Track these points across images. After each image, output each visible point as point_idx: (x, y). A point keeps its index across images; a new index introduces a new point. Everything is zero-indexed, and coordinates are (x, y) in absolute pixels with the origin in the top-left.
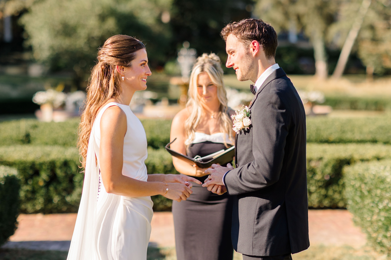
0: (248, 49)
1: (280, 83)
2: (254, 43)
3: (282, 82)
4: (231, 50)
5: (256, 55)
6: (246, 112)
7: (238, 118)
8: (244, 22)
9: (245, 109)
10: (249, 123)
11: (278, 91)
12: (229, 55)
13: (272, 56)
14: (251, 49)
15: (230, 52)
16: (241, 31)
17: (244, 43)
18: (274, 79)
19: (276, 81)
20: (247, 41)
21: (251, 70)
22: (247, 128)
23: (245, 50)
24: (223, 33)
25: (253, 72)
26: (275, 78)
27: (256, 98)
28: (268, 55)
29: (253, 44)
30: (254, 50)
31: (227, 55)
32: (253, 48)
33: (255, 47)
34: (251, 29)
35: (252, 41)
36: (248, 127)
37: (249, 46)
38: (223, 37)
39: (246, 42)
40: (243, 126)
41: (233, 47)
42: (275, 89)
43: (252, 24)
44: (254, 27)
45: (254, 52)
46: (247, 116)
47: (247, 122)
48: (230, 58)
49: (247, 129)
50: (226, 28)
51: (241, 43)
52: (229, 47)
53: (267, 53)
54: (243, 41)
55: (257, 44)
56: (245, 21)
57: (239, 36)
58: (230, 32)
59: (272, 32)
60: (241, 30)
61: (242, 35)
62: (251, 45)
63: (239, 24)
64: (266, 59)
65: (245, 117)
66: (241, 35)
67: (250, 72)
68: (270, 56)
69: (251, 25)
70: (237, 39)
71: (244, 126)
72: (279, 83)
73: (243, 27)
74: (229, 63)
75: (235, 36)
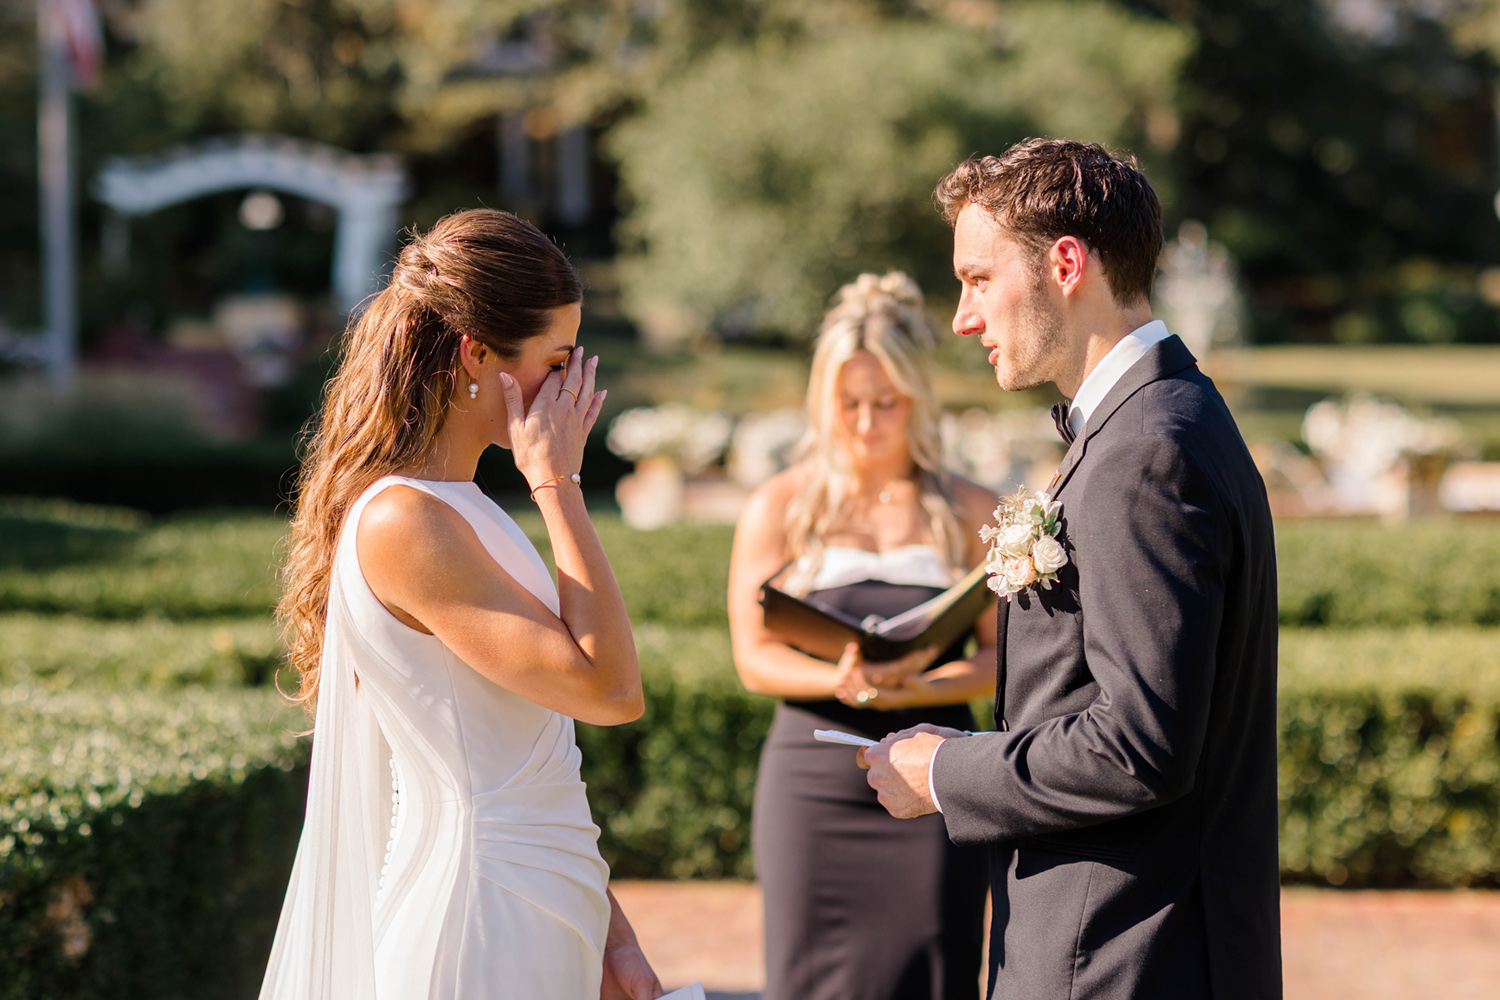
0: (1041, 269)
1: (1178, 396)
2: (1064, 246)
3: (1185, 391)
4: (973, 267)
5: (1075, 294)
6: (1042, 514)
7: (1009, 542)
8: (1027, 156)
9: (1036, 506)
10: (1058, 558)
11: (1177, 427)
12: (965, 287)
13: (1141, 295)
14: (1056, 272)
15: (970, 274)
16: (1013, 195)
17: (1024, 247)
18: (1154, 379)
19: (1162, 388)
20: (1036, 237)
21: (1053, 351)
22: (1052, 578)
23: (1029, 273)
24: (943, 194)
25: (1062, 358)
26: (1157, 377)
27: (1081, 455)
28: (1124, 289)
29: (1063, 250)
30: (1064, 272)
31: (959, 285)
32: (1060, 265)
33: (1069, 261)
34: (1052, 189)
35: (1056, 239)
36: (1052, 574)
37: (1044, 256)
38: (942, 209)
39: (1033, 243)
40: (1034, 572)
41: (981, 257)
42: (1164, 416)
43: (1061, 168)
44: (1067, 182)
45: (1064, 283)
46: (1045, 528)
47: (1049, 557)
48: (970, 296)
49: (1052, 582)
50: (955, 177)
51: (1013, 243)
52: (965, 257)
53: (1119, 281)
54: (1022, 235)
55: (1076, 252)
56: (1031, 153)
57: (1003, 216)
58: (970, 196)
59: (1142, 197)
60: (1015, 191)
61: (1019, 210)
62: (1054, 253)
63: (1009, 164)
64: (1115, 306)
65: (1038, 538)
66: (1013, 211)
67: (1051, 359)
68: (1133, 293)
69: (1053, 171)
70: (996, 226)
71: (1038, 573)
72: (1175, 394)
73: (1021, 178)
74: (965, 318)
75: (989, 214)
